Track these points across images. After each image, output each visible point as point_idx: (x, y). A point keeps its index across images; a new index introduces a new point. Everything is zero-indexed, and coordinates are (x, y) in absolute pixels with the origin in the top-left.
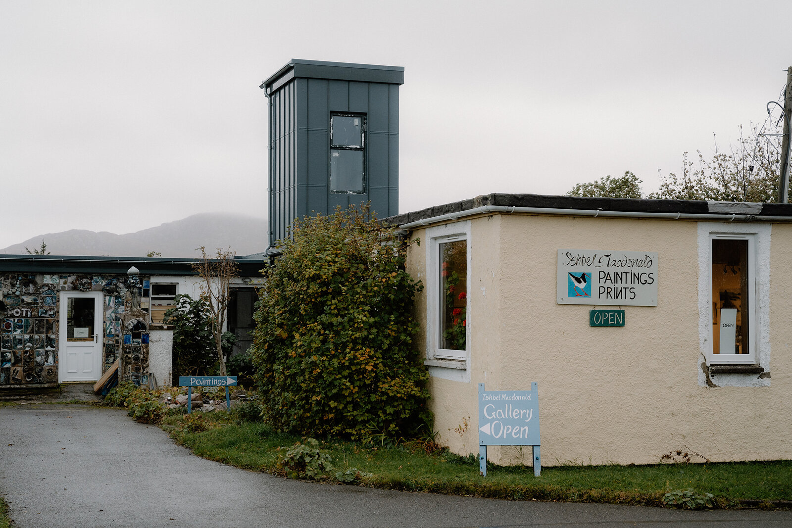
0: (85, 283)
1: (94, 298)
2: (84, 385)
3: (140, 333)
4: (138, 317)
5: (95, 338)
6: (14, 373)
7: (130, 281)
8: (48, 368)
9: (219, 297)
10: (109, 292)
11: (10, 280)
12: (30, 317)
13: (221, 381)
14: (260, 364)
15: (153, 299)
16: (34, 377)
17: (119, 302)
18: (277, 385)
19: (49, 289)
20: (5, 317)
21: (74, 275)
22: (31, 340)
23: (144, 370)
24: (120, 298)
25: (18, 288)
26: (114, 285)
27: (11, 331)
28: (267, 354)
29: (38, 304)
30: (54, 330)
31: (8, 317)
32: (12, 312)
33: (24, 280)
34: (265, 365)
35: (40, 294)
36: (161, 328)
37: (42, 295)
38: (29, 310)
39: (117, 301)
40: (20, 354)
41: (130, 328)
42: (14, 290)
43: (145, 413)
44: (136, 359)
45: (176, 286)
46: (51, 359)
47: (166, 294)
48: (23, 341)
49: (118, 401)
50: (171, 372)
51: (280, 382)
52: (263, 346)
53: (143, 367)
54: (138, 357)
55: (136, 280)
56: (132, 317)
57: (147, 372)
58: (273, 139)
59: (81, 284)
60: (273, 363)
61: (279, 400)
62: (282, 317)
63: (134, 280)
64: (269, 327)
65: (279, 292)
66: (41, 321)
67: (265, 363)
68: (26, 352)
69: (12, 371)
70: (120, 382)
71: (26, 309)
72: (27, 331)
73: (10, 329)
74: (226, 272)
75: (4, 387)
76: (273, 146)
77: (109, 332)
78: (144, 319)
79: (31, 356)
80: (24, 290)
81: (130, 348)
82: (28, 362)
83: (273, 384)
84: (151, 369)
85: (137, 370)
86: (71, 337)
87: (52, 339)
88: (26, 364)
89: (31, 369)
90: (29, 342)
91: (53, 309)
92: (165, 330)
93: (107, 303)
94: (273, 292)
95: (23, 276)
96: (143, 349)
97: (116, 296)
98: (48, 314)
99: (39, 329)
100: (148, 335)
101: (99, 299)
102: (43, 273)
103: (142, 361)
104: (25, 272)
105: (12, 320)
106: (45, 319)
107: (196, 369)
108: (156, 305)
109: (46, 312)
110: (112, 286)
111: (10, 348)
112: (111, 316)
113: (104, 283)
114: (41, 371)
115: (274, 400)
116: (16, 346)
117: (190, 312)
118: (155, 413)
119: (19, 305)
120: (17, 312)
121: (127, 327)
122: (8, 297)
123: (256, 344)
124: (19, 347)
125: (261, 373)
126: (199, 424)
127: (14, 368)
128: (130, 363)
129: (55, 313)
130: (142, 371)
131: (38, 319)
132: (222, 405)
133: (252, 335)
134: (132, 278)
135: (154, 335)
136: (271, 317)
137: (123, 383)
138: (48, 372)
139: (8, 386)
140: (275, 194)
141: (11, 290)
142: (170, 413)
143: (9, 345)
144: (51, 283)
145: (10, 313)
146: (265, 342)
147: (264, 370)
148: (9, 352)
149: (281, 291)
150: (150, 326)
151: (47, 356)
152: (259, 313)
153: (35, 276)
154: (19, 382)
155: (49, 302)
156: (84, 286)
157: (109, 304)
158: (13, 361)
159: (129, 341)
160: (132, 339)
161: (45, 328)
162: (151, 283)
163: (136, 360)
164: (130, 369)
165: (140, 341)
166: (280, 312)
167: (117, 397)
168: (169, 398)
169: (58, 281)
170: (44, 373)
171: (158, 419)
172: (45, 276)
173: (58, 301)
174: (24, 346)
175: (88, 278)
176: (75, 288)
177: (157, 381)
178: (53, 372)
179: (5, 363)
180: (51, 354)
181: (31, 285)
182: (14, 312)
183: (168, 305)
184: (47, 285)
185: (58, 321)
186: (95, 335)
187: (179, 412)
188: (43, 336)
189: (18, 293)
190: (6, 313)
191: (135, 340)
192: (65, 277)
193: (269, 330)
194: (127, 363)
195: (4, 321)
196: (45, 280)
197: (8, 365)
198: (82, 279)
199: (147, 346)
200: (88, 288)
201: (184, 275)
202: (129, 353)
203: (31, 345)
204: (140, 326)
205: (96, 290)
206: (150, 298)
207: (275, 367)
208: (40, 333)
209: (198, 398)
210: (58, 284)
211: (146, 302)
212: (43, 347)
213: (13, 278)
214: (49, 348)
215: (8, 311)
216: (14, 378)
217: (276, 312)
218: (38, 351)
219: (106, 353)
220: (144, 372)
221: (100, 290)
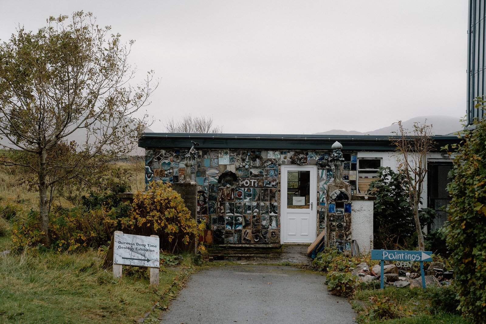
0: (302, 158)
1: (309, 171)
2: (301, 247)
3: (343, 203)
4: (341, 188)
5: (310, 206)
6: (244, 234)
7: (334, 155)
8: (272, 231)
9: (416, 169)
10: (321, 166)
11: (241, 156)
12: (257, 187)
13: (416, 256)
14: (457, 247)
15: (360, 172)
16: (261, 238)
17: (330, 174)
18: (479, 275)
19: (272, 163)
20: (237, 187)
21: (292, 151)
22: (258, 206)
23: (347, 237)
24: (331, 171)
25: (247, 162)
26: (326, 160)
27: (242, 199)
28: (465, 235)
29: (263, 176)
30: (276, 198)
31: (239, 187)
32: (243, 183)
33: (252, 155)
34: (461, 248)
35: (265, 167)
36: (362, 198)
37: (266, 168)
38: (256, 181)
39: (328, 173)
40: (249, 218)
41: (334, 198)
42: (244, 164)
43: (337, 286)
44: (340, 226)
45: (380, 160)
46: (274, 223)
47: (372, 168)
48: (251, 207)
49: (322, 266)
50: (372, 240)
51: (482, 273)
52: (460, 224)
53: (346, 235)
54: (342, 225)
55: (339, 154)
56: (336, 188)
57: (350, 239)
58: (472, 24)
59: (298, 159)
60: (473, 246)
61: (481, 294)
62: (482, 190)
63: (337, 153)
64: (466, 201)
65: (480, 158)
66: (266, 190)
67: (463, 246)
68: (254, 217)
69: (243, 232)
70: (326, 248)
71: (254, 181)
72: (254, 199)
73: (241, 197)
74: (423, 145)
75: (237, 245)
76: (472, 30)
77: (322, 201)
78: (347, 190)
79: (258, 220)
80: (252, 164)
81: (334, 216)
82: (256, 225)
83: (473, 272)
84: (354, 237)
85: (341, 236)
86: (290, 204)
87: (275, 206)
88: (254, 227)
89: (259, 231)
90: (256, 208)
91: (275, 180)
92: (366, 200)
93: (320, 175)
94: (471, 159)
95: (251, 152)
96: (346, 218)
97: (328, 169)
98: (271, 185)
99: (264, 197)
100: (350, 205)
101: (314, 172)
102: (267, 150)
103: (345, 229)
104: (253, 149)
105: (243, 189)
106: (269, 188)
107: (397, 238)
108: (363, 177)
109: (270, 182)
110: (324, 161)
111: (241, 213)
112: (324, 187)
113: (318, 158)
114: (266, 233)
115: (475, 294)
116: (246, 211)
117: (391, 184)
118: (348, 286)
119: (248, 177)
120: (247, 183)
121: (331, 198)
122: (240, 170)
123: (451, 222)
124: (248, 212)
125: (457, 259)
126: (387, 308)
127: (245, 230)
128: (334, 230)
129: (277, 184)
130: (345, 238)
131: (263, 188)
132: (418, 281)
133: (445, 211)
134: (336, 152)
135: (356, 205)
136: (468, 189)
137: (328, 248)
138: (272, 234)
139: (240, 245)
140: (474, 74)
141: (241, 164)
142: (363, 286)
143: (241, 210)
144: (274, 158)
145: (241, 183)
146: (462, 220)
147: (461, 254)
148: (241, 217)
149: (481, 157)
150: (352, 196)
151: (271, 221)
152: (454, 184)
153: (260, 152)
154: (248, 241)
155: (272, 174)
156: (300, 160)
157: (322, 177)
158: (244, 224)
159: (333, 210)
160: (336, 208)
161: (269, 197)
162: (358, 158)
163: (339, 228)
164: (335, 236)
165: (343, 210)
166: (480, 184)
167: (321, 262)
168: (365, 269)
169: (279, 156)
170: (269, 235)
171: (351, 292)
172: (269, 152)
173: (280, 174)
174: (252, 212)
175: (304, 154)
176: (293, 162)
177: (360, 248)
178: (276, 234)
179: (237, 226)
180: (274, 219)
181: (257, 160)
182: (244, 182)
183: (373, 177)
184: (270, 160)
185: (279, 191)
186: (310, 203)
187: (371, 286)
188: (268, 203)
189: (247, 167)
190: (238, 183)
191: (339, 209)
192: (285, 153)
193: (466, 205)
194: (332, 230)
195: (237, 191)
196: (269, 155)
197: (240, 228)
198: (299, 154)
199: (349, 215)
200: (304, 163)
201: (387, 151)
202: (333, 221)
203: (258, 210)
204: (342, 196)
205: (310, 164)
206: (357, 171)
207: (475, 252)
208: (265, 201)
209: (393, 270)
210: (279, 159)
211: (353, 175)
212: (267, 212)
213: (243, 154)
214: (272, 214)
215: (240, 182)
216: (245, 239)
217: (475, 183)
218: (263, 216)
219: (320, 219)
220: (347, 239)
221: (314, 164)
